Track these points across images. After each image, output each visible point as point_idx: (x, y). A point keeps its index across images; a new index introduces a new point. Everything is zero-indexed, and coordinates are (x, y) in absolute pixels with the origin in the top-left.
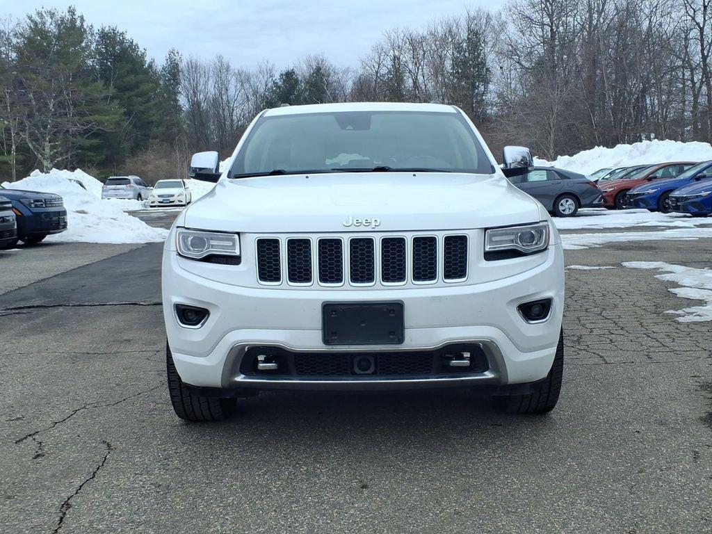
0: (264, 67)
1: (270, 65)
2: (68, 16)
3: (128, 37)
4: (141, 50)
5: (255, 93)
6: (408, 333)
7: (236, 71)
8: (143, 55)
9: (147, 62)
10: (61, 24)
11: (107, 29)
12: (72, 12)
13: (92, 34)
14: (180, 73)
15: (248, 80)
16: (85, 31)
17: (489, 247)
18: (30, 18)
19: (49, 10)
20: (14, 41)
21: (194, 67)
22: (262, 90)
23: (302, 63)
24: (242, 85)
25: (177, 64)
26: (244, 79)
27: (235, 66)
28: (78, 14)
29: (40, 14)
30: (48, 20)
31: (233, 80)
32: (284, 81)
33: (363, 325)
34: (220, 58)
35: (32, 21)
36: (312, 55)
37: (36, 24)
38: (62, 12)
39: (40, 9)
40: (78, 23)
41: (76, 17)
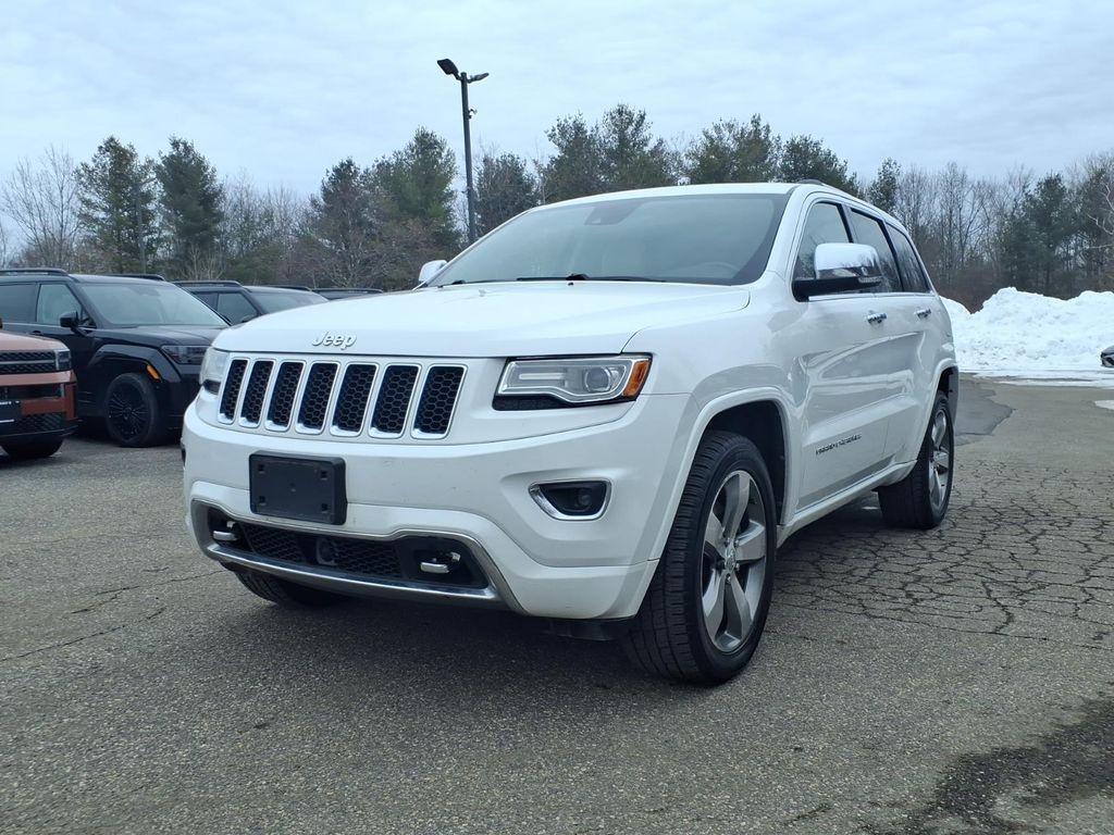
0: (1016, 174)
1: (1025, 172)
2: (751, 128)
3: (824, 147)
4: (841, 162)
5: (1001, 212)
6: (351, 510)
7: (976, 184)
8: (843, 169)
9: (848, 178)
10: (740, 138)
11: (798, 139)
12: (756, 122)
13: (779, 148)
14: (898, 190)
15: (991, 195)
16: (770, 144)
17: (505, 387)
18: (706, 133)
19: (728, 121)
20: (688, 163)
21: (917, 181)
22: (1009, 207)
23: (1078, 165)
24: (982, 203)
25: (893, 179)
26: (985, 193)
27: (975, 174)
28: (763, 124)
29: (717, 128)
30: (726, 134)
31: (969, 197)
32: (1043, 192)
33: (293, 490)
34: (953, 167)
35: (707, 137)
36: (1097, 153)
37: (712, 141)
38: (744, 123)
39: (717, 122)
40: (762, 137)
41: (760, 128)
